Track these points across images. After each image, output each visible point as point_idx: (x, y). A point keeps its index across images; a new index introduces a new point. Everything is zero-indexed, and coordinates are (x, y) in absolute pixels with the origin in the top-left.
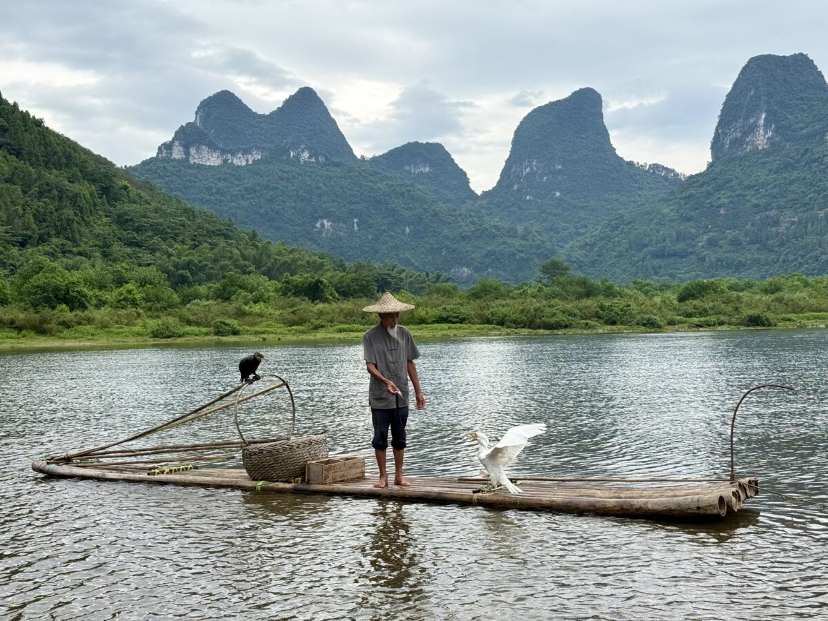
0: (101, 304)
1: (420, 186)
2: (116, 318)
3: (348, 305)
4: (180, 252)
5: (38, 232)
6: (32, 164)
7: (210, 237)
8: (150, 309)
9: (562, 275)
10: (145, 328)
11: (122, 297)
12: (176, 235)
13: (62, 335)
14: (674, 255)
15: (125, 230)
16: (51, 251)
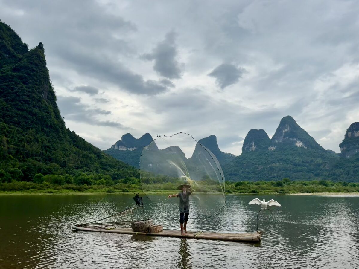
0: (95, 184)
2: (98, 187)
3: (155, 185)
4: (115, 171)
5: (81, 166)
6: (81, 149)
7: (123, 168)
8: (107, 185)
9: (208, 179)
10: (105, 190)
11: (100, 182)
12: (114, 167)
13: (85, 191)
14: (234, 175)
15: (102, 166)
16: (83, 170)
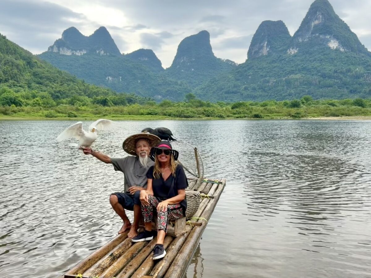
0: (27, 104)
1: (144, 66)
2: (32, 110)
3: (116, 108)
4: (56, 87)
5: (4, 78)
6: (2, 53)
7: (67, 82)
8: (45, 107)
9: (192, 99)
10: (43, 114)
11: (35, 102)
12: (55, 80)
13: (13, 115)
14: (233, 92)
15: (36, 78)
16: (10, 85)
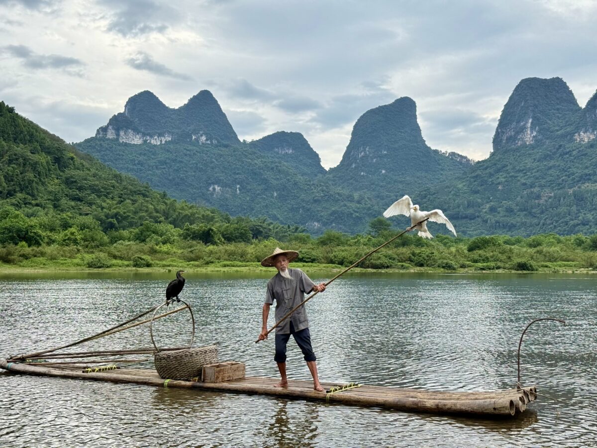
0: (51, 242)
1: (285, 163)
2: (62, 253)
3: (231, 247)
4: (109, 205)
5: (7, 188)
6: (4, 140)
7: (132, 196)
8: (87, 247)
9: (385, 229)
10: (83, 260)
11: (67, 238)
12: (108, 193)
13: (21, 264)
14: (466, 217)
15: (70, 189)
16: (16, 202)
